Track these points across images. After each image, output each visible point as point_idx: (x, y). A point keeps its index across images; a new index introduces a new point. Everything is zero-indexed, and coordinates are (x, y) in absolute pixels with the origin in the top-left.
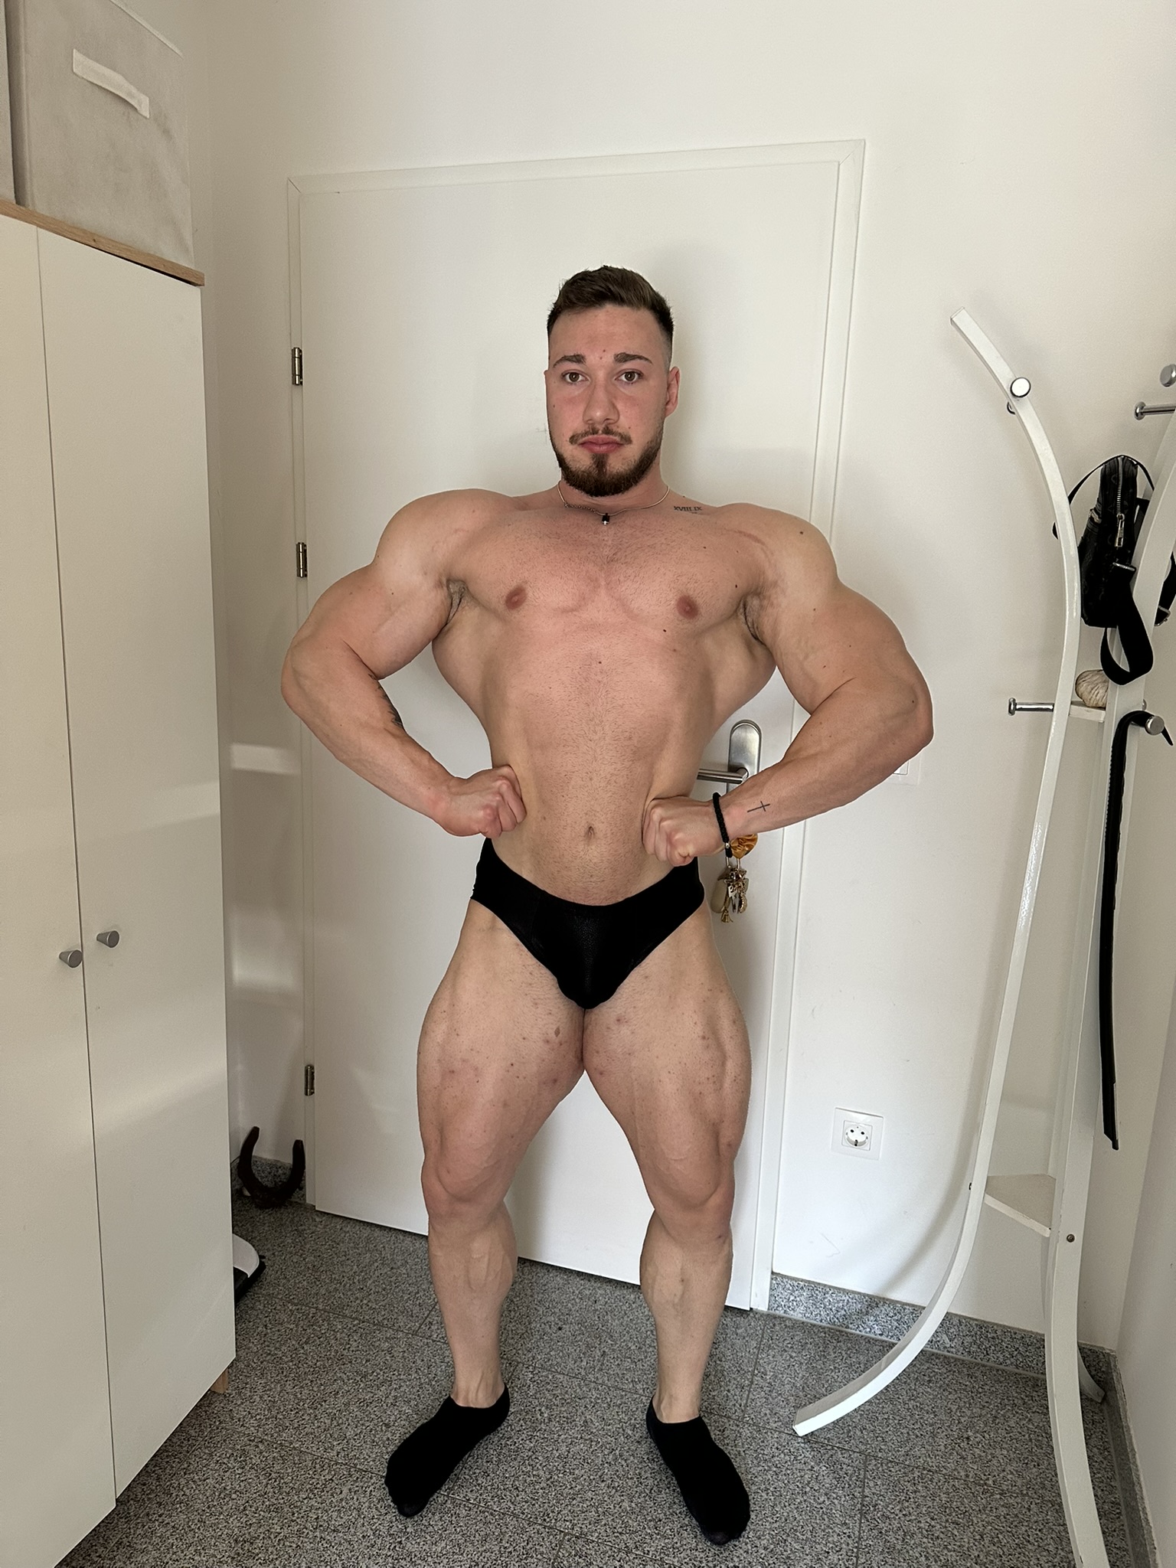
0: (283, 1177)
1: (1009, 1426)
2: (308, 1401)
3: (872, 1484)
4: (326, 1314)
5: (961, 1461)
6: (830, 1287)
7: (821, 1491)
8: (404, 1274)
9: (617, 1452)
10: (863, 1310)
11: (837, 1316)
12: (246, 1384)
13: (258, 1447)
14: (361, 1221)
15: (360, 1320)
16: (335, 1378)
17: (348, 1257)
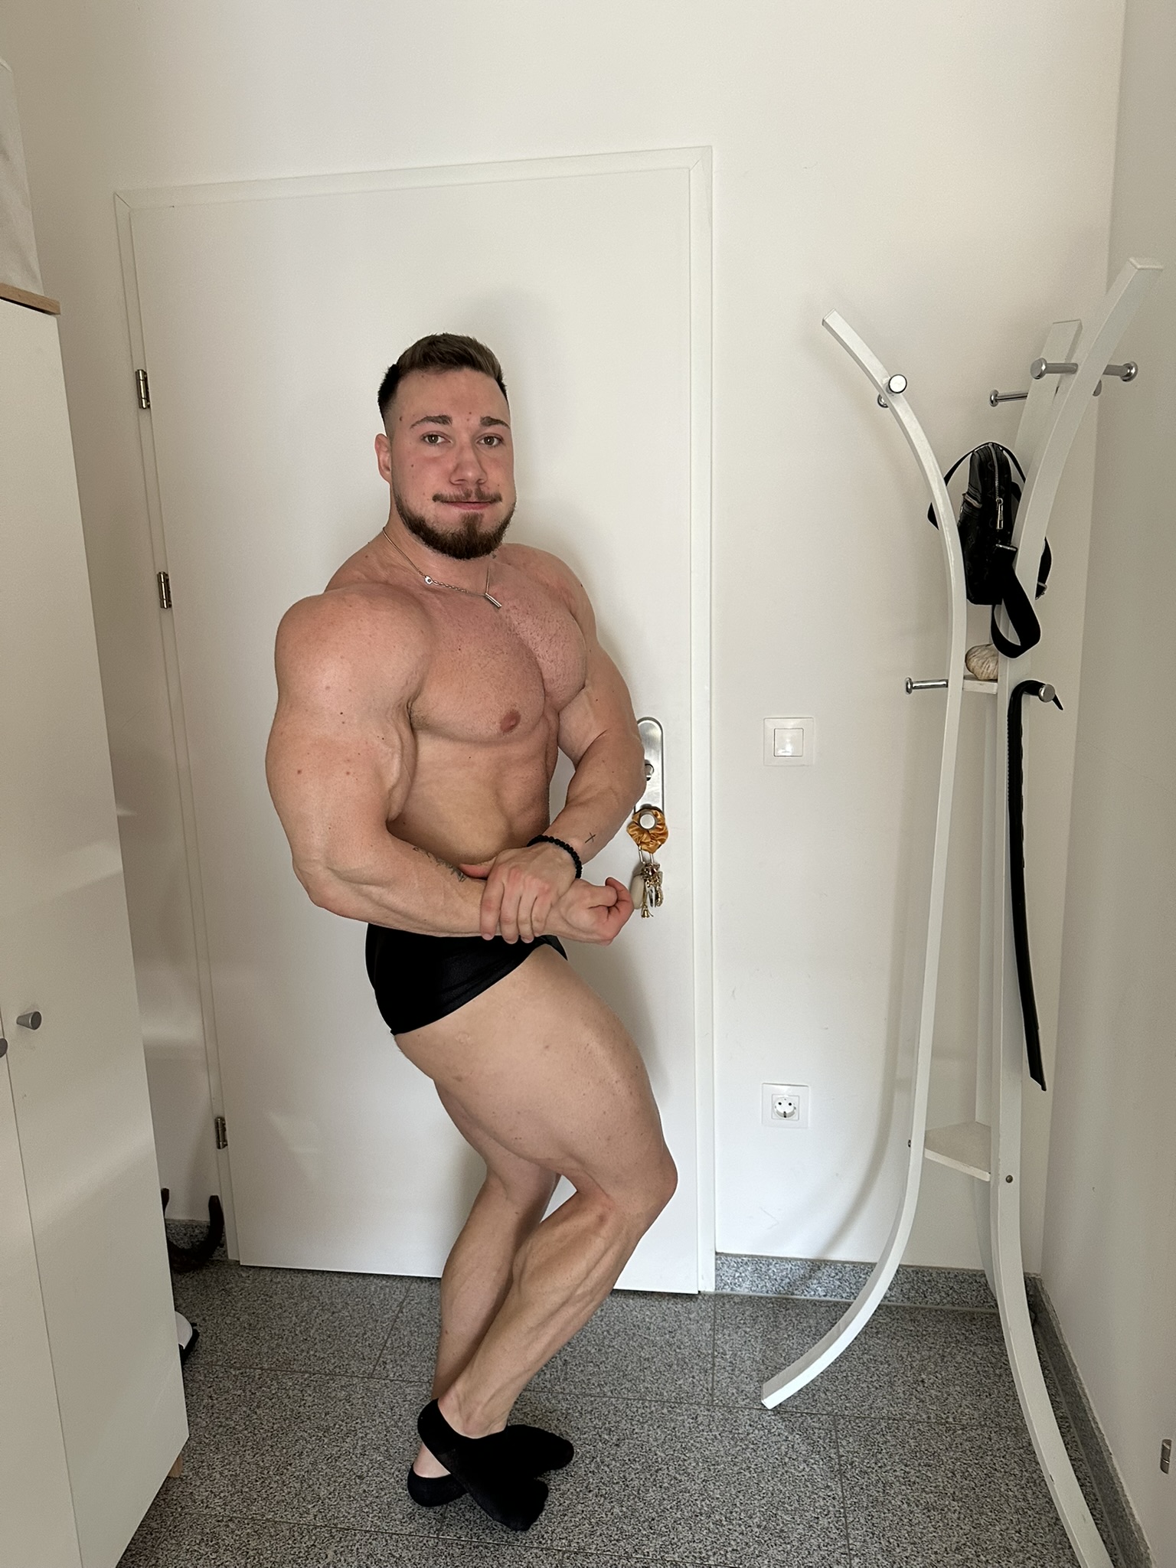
0: (200, 1236)
1: (957, 1363)
2: (273, 1467)
3: (844, 1443)
4: (273, 1373)
5: (921, 1404)
6: (773, 1258)
7: (799, 1459)
8: (347, 1316)
9: (598, 1459)
10: (807, 1275)
11: (782, 1285)
12: (202, 1462)
13: (228, 1526)
14: (290, 1269)
15: (310, 1373)
16: (296, 1438)
17: (284, 1309)
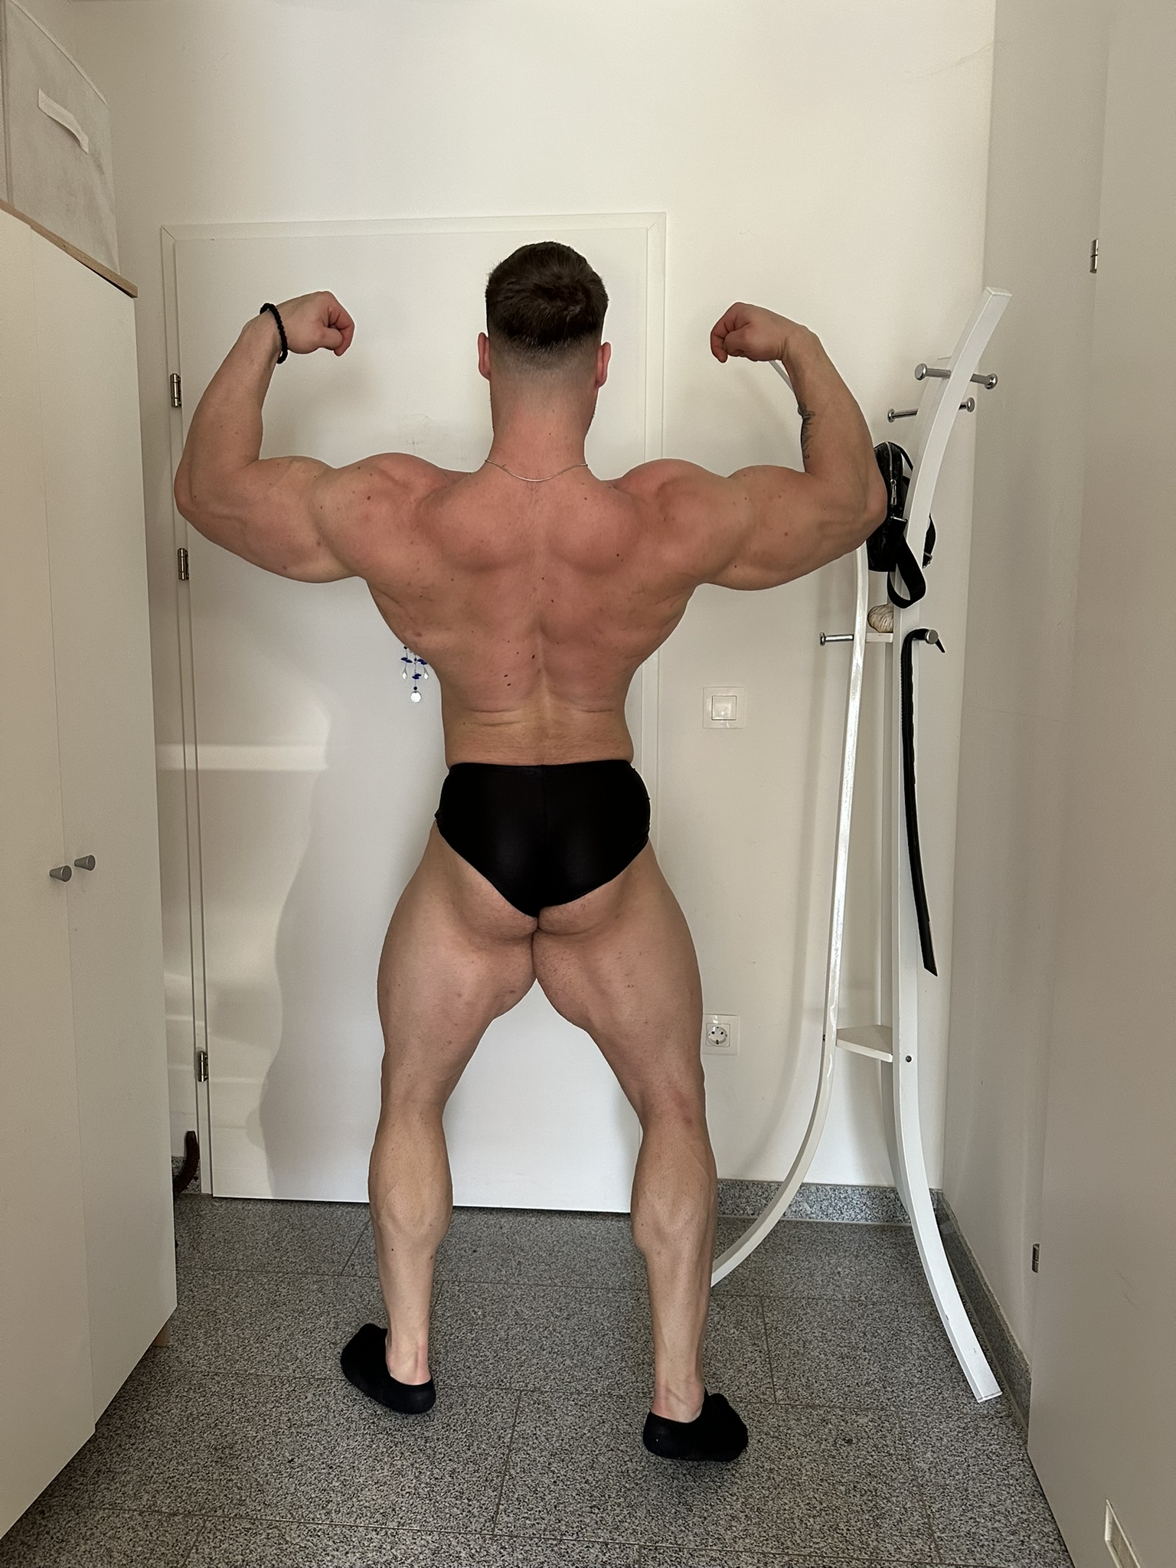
0: (176, 1170)
2: (252, 1338)
4: (249, 1273)
9: (551, 1329)
16: (273, 1318)
17: (256, 1228)
